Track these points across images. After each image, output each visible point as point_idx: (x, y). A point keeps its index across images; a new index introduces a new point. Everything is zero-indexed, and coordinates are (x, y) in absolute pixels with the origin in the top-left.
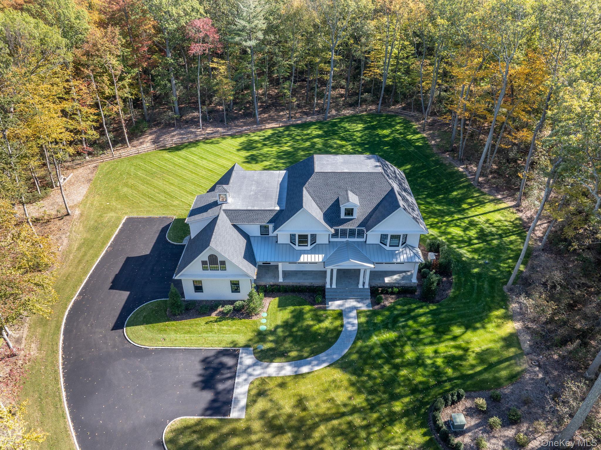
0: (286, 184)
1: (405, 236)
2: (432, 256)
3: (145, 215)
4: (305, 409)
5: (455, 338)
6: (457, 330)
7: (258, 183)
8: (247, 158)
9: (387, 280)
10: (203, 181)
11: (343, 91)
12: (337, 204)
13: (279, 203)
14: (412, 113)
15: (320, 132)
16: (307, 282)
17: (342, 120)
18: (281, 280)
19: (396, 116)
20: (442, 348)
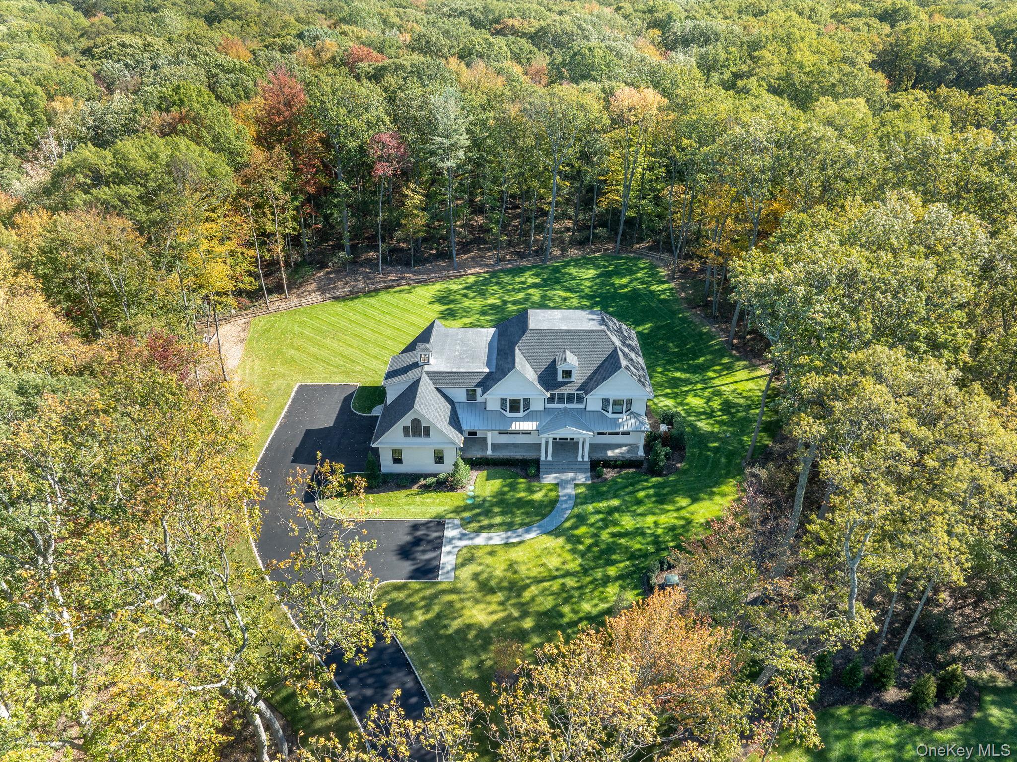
0: (495, 344)
1: (630, 402)
2: (664, 428)
3: (322, 383)
4: (516, 572)
5: (679, 509)
6: (683, 502)
7: (463, 342)
8: (442, 313)
9: (610, 453)
10: (389, 342)
11: (569, 223)
12: (552, 366)
13: (488, 365)
14: (660, 255)
15: (538, 280)
16: (519, 455)
17: (567, 264)
18: (489, 452)
19: (639, 259)
20: (664, 519)
